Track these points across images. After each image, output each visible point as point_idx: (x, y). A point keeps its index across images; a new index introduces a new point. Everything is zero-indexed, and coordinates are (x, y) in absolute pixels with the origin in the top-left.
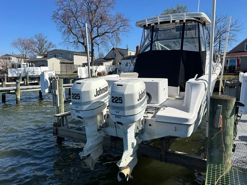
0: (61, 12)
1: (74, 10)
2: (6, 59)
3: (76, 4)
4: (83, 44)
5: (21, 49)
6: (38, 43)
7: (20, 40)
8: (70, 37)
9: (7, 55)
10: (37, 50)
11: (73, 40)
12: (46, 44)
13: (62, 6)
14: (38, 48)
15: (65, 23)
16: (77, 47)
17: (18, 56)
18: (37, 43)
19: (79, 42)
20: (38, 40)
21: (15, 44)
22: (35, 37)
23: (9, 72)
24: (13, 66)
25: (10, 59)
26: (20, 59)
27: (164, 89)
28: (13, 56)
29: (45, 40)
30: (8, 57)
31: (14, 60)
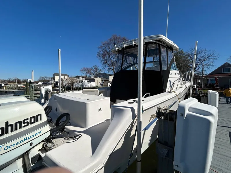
0: (101, 53)
1: (108, 51)
2: (77, 78)
3: (110, 48)
4: (113, 69)
5: (85, 73)
7: (84, 68)
8: (106, 66)
9: (78, 76)
10: (94, 74)
11: (108, 67)
12: (98, 70)
13: (102, 49)
14: (94, 72)
15: (103, 58)
16: (110, 71)
18: (94, 70)
19: (110, 68)
20: (95, 68)
21: (82, 71)
22: (93, 67)
23: (74, 85)
24: (80, 82)
25: (78, 78)
26: (84, 78)
27: (100, 109)
28: (80, 77)
29: (98, 68)
30: (78, 77)
31: (81, 79)
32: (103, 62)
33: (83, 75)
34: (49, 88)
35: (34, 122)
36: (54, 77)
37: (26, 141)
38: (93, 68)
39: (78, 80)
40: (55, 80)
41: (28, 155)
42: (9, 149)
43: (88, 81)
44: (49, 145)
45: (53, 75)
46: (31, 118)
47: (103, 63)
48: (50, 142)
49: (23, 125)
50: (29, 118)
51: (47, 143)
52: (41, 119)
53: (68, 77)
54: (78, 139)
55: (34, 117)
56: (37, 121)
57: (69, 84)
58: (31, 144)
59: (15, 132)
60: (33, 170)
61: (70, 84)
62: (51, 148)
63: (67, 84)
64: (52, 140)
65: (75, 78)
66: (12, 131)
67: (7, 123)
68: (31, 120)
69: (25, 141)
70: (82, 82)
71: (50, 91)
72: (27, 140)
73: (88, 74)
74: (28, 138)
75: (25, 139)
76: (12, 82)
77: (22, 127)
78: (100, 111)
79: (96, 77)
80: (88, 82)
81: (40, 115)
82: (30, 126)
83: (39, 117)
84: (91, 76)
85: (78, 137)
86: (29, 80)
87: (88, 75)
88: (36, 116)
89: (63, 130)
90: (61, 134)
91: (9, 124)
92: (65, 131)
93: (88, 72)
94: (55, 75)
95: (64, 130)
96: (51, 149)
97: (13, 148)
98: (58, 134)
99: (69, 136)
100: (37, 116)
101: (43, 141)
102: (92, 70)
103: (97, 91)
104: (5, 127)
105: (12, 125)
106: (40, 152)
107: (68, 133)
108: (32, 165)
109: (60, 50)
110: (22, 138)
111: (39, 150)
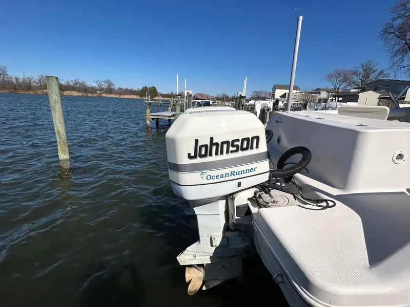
2: (316, 93)
5: (335, 82)
6: (363, 73)
7: (336, 71)
9: (318, 89)
10: (358, 82)
12: (374, 74)
14: (361, 79)
17: (329, 90)
18: (360, 74)
20: (364, 70)
21: (329, 77)
22: (361, 67)
23: (307, 107)
24: (320, 101)
25: (319, 93)
26: (331, 93)
27: (400, 156)
28: (324, 90)
29: (375, 68)
30: (318, 91)
31: (324, 95)
32: (397, 47)
33: (331, 87)
34: (268, 103)
35: (247, 149)
36: (274, 92)
37: (233, 177)
38: (361, 70)
39: (319, 96)
40: (274, 97)
41: (233, 199)
42: (211, 181)
43: (340, 99)
44: (266, 197)
45: (273, 88)
46: (243, 140)
47: (397, 52)
48: (266, 193)
49: (231, 149)
50: (240, 140)
51: (261, 193)
52: (257, 147)
53: (298, 91)
54: (325, 208)
55: (248, 139)
56: (252, 148)
57: (298, 104)
58: (239, 184)
59: (220, 157)
60: (237, 225)
61: (300, 104)
62: (268, 203)
63: (294, 104)
64: (269, 191)
65: (313, 93)
66: (217, 154)
67: (212, 139)
68: (242, 144)
69: (231, 176)
70: (326, 101)
71: (268, 110)
72: (234, 175)
73: (344, 85)
74: (237, 172)
75: (233, 172)
76: (220, 99)
77: (230, 152)
78: (396, 161)
79: (363, 90)
80: (341, 101)
81: (257, 138)
82: (241, 154)
83: (255, 141)
84: (350, 88)
85: (324, 204)
86: (239, 93)
87: (342, 87)
88: (250, 138)
89: (289, 179)
90: (283, 185)
91: (214, 141)
92: (294, 183)
93: (345, 80)
94: (275, 87)
95: (292, 180)
96: (268, 205)
97: (216, 180)
98: (279, 184)
99: (301, 195)
100: (253, 138)
101: (255, 186)
102: (355, 73)
103: (386, 110)
104: (209, 145)
105: (217, 144)
106: (249, 203)
107: (300, 188)
108: (236, 218)
109: (301, 18)
110: (228, 171)
111: (249, 199)
